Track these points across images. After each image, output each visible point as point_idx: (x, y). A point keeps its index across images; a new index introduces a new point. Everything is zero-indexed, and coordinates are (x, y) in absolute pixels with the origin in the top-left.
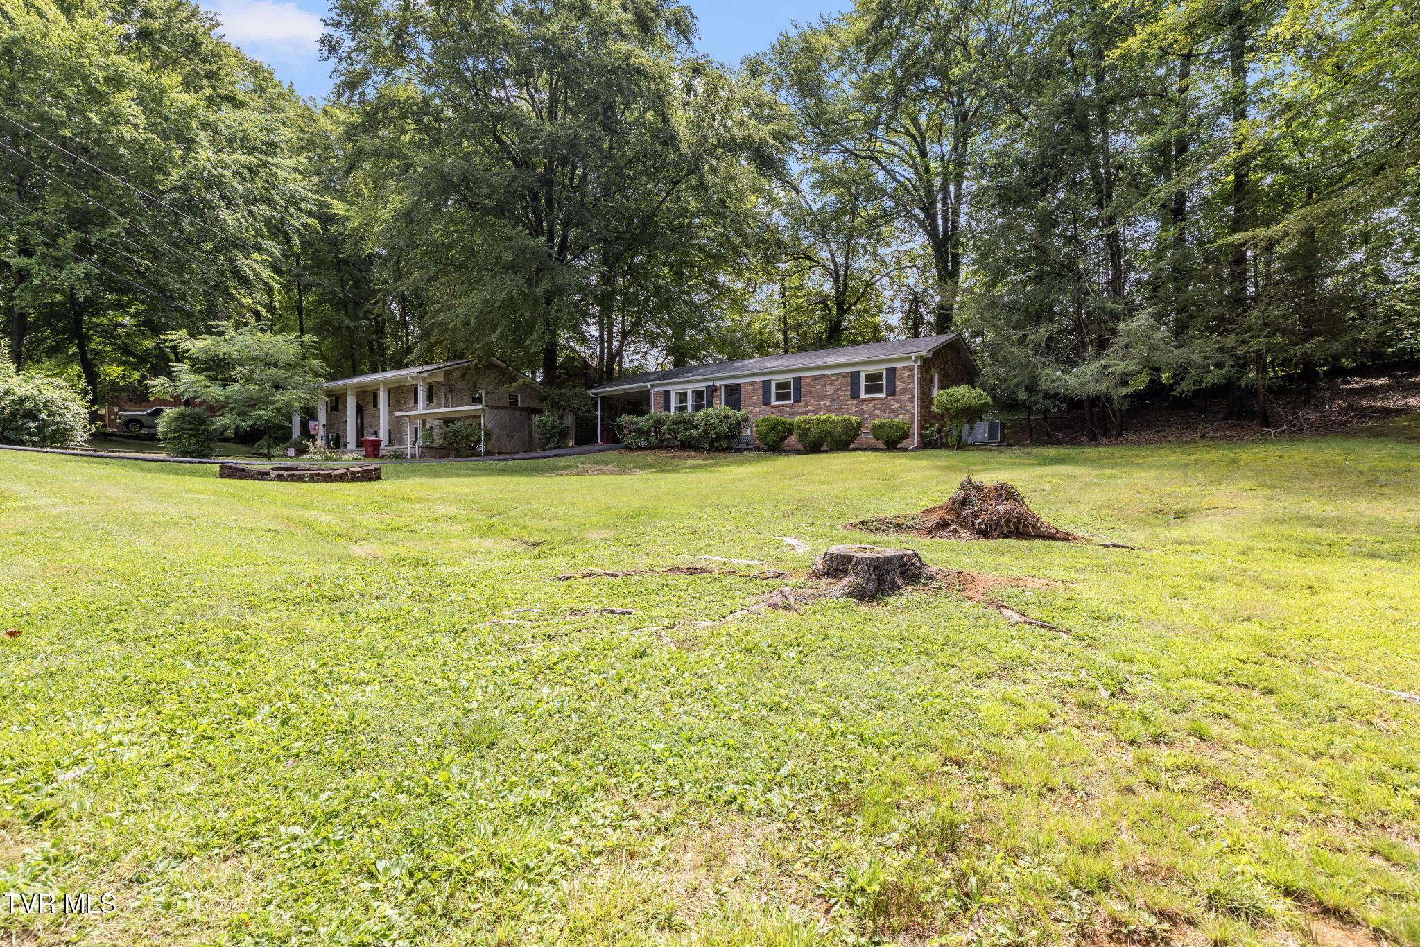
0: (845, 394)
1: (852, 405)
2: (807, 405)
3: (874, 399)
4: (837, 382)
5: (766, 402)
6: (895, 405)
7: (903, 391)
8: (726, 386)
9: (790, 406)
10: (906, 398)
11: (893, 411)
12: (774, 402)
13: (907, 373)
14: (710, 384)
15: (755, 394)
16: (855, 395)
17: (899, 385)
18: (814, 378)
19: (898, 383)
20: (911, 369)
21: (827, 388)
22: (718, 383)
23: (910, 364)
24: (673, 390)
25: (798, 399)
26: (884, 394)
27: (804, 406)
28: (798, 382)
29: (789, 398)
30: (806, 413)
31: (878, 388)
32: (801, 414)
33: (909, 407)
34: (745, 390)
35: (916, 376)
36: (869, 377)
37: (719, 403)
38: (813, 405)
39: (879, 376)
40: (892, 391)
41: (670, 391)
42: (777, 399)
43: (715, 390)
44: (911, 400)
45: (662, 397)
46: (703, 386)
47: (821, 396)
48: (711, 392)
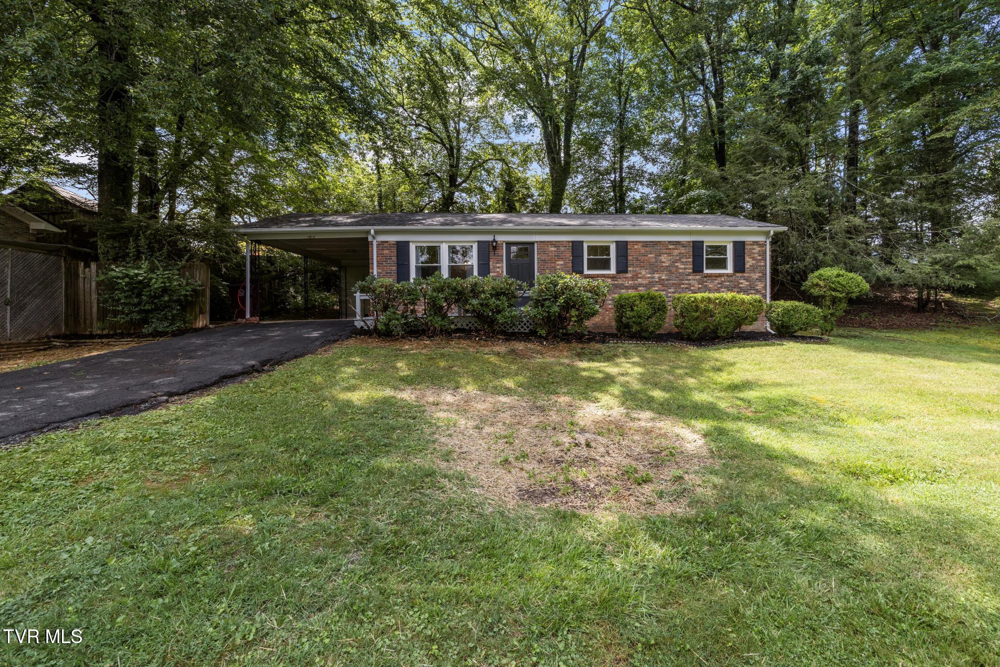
0: (685, 266)
1: (694, 280)
2: (635, 277)
3: (720, 275)
4: (676, 252)
5: (577, 271)
6: (744, 284)
7: (754, 269)
8: (509, 244)
9: (613, 277)
10: (756, 276)
11: (741, 289)
12: (586, 272)
13: (757, 249)
14: (489, 238)
15: (559, 258)
16: (697, 269)
17: (749, 262)
18: (646, 244)
19: (747, 259)
20: (763, 245)
21: (664, 258)
22: (500, 238)
23: (761, 239)
24: (415, 243)
25: (622, 269)
26: (730, 270)
27: (633, 278)
28: (623, 247)
29: (608, 268)
30: (635, 287)
31: (722, 264)
32: (627, 288)
33: (760, 286)
34: (542, 251)
35: (768, 253)
36: (593, 250)
37: (500, 268)
38: (643, 278)
39: (606, 250)
40: (740, 267)
41: (408, 243)
42: (589, 269)
43: (495, 248)
44: (762, 278)
45: (394, 250)
46: (472, 241)
47: (654, 268)
48: (487, 250)
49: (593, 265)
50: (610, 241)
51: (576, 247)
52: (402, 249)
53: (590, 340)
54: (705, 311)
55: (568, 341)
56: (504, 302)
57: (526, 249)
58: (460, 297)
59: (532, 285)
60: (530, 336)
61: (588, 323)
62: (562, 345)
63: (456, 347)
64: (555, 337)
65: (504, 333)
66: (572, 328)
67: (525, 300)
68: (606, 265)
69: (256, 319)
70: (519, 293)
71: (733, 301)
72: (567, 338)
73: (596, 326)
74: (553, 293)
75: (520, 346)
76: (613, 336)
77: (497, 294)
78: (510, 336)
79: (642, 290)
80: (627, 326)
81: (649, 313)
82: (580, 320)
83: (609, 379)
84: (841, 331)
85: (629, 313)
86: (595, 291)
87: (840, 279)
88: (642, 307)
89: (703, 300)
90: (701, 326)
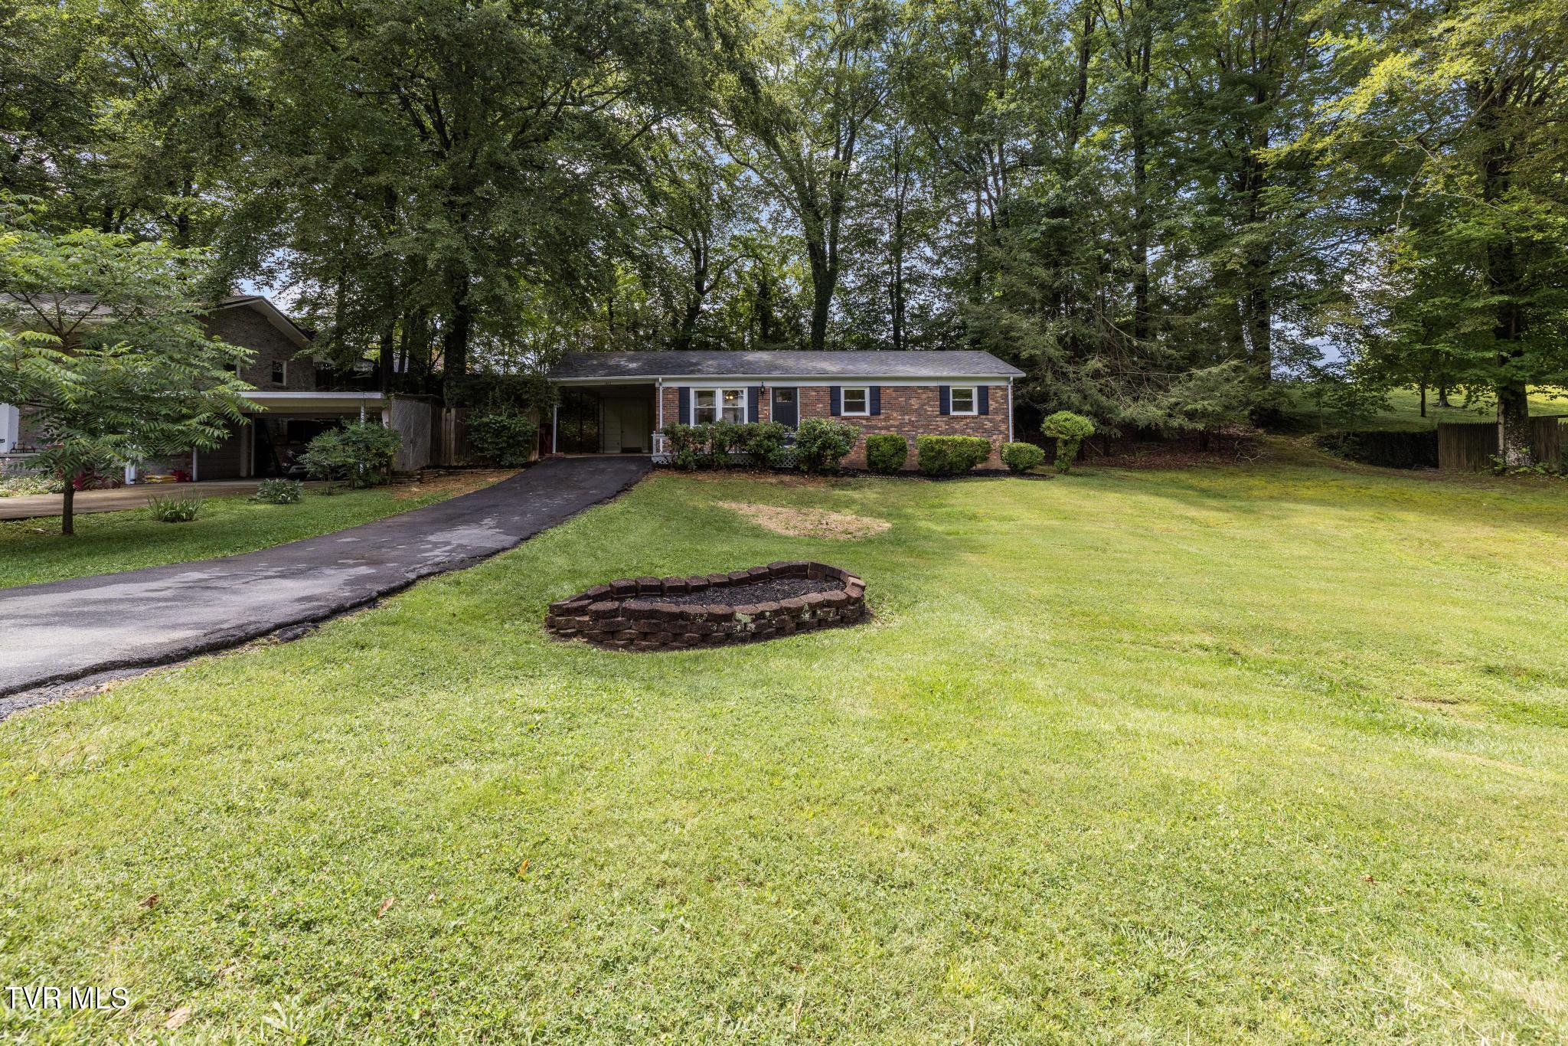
0: (933, 409)
1: (941, 422)
2: (887, 419)
3: (966, 417)
4: (924, 396)
5: (835, 412)
6: (988, 425)
7: (996, 412)
8: (774, 389)
9: (867, 419)
10: (999, 418)
11: (986, 431)
12: (844, 414)
13: (1000, 393)
14: (758, 384)
15: (819, 401)
16: (944, 412)
17: (992, 405)
18: (896, 389)
19: (991, 402)
20: (1005, 389)
21: (913, 401)
22: (767, 384)
23: (1003, 384)
24: (694, 387)
25: (876, 411)
26: (975, 412)
27: (885, 420)
28: (876, 392)
29: (863, 410)
30: (887, 428)
31: (968, 406)
32: (880, 429)
33: (1003, 427)
34: (804, 395)
35: (1010, 397)
36: (849, 394)
37: (767, 410)
38: (895, 419)
39: (861, 394)
40: (984, 410)
41: (688, 389)
42: (846, 410)
43: (763, 393)
44: (1005, 420)
45: (677, 395)
46: (743, 386)
47: (905, 410)
48: (756, 395)
49: (849, 407)
50: (865, 387)
51: (834, 391)
52: (684, 393)
53: (843, 475)
54: (940, 452)
55: (826, 476)
56: (773, 443)
57: (789, 394)
58: (740, 438)
59: (795, 429)
60: (795, 471)
61: (843, 461)
62: (820, 478)
63: (738, 479)
64: (815, 472)
65: (773, 468)
66: (828, 462)
67: (791, 441)
68: (860, 407)
69: (561, 454)
70: (786, 435)
71: (963, 443)
72: (824, 473)
73: (851, 462)
74: (813, 435)
75: (787, 478)
76: (865, 472)
77: (769, 437)
78: (779, 471)
79: (893, 433)
80: (875, 463)
81: (892, 452)
82: (835, 457)
83: (853, 501)
84: (1078, 470)
85: (875, 453)
86: (846, 434)
87: (1068, 424)
88: (886, 448)
89: (938, 442)
90: (937, 463)
